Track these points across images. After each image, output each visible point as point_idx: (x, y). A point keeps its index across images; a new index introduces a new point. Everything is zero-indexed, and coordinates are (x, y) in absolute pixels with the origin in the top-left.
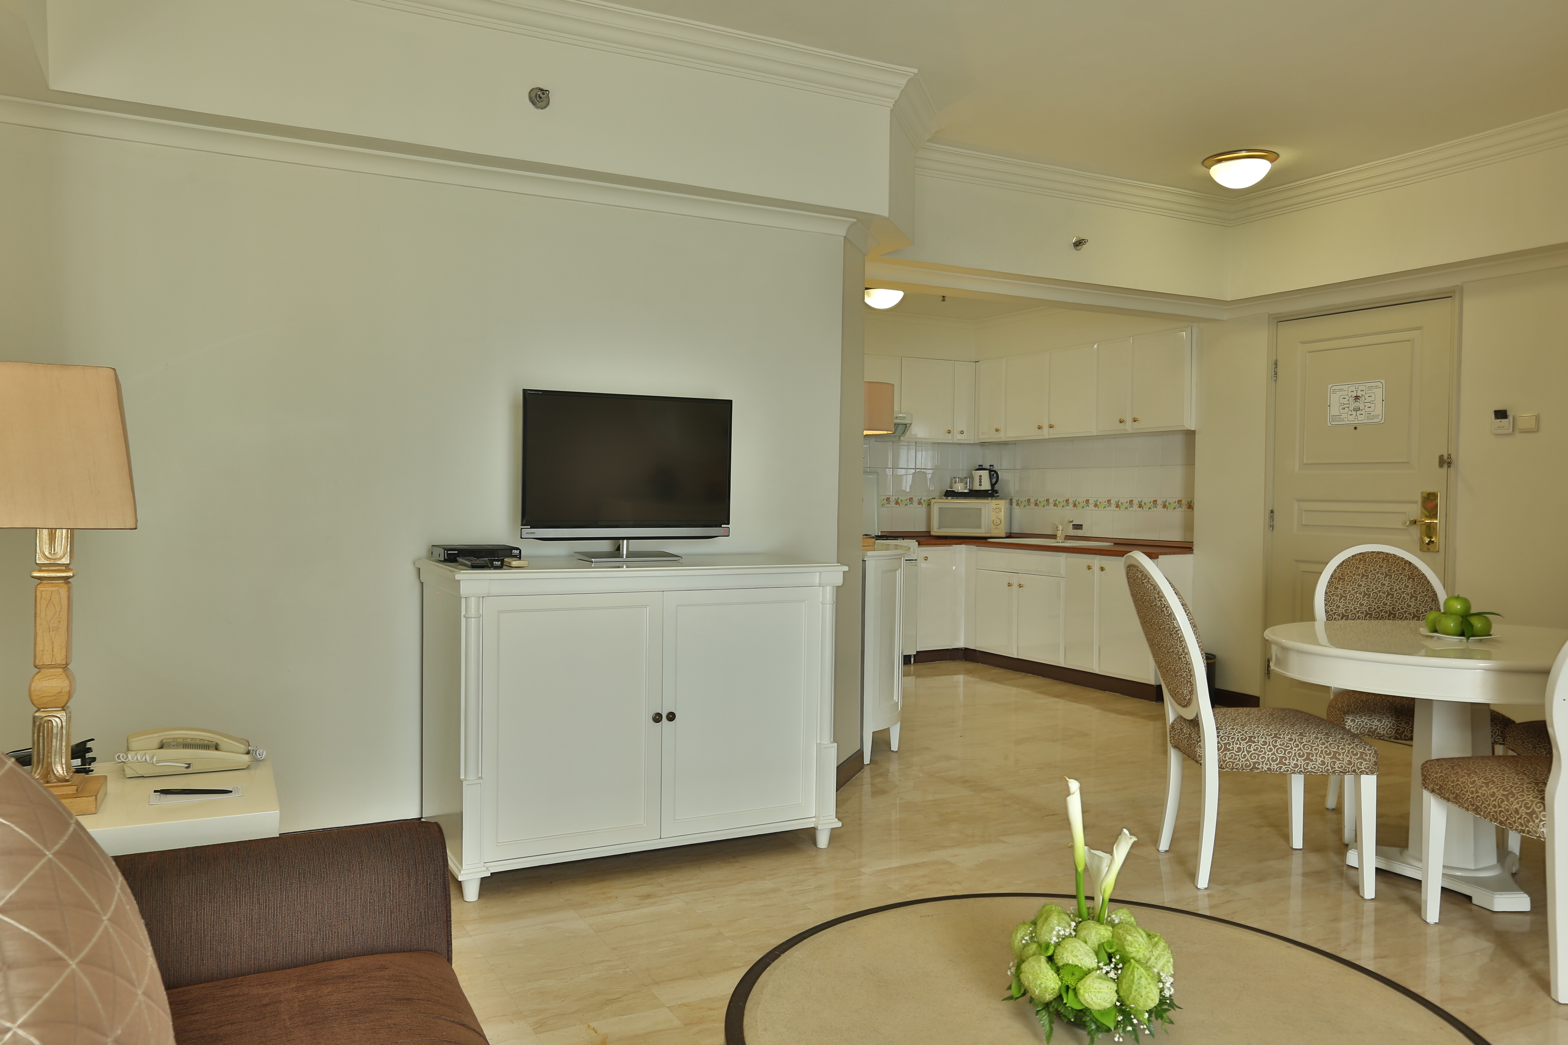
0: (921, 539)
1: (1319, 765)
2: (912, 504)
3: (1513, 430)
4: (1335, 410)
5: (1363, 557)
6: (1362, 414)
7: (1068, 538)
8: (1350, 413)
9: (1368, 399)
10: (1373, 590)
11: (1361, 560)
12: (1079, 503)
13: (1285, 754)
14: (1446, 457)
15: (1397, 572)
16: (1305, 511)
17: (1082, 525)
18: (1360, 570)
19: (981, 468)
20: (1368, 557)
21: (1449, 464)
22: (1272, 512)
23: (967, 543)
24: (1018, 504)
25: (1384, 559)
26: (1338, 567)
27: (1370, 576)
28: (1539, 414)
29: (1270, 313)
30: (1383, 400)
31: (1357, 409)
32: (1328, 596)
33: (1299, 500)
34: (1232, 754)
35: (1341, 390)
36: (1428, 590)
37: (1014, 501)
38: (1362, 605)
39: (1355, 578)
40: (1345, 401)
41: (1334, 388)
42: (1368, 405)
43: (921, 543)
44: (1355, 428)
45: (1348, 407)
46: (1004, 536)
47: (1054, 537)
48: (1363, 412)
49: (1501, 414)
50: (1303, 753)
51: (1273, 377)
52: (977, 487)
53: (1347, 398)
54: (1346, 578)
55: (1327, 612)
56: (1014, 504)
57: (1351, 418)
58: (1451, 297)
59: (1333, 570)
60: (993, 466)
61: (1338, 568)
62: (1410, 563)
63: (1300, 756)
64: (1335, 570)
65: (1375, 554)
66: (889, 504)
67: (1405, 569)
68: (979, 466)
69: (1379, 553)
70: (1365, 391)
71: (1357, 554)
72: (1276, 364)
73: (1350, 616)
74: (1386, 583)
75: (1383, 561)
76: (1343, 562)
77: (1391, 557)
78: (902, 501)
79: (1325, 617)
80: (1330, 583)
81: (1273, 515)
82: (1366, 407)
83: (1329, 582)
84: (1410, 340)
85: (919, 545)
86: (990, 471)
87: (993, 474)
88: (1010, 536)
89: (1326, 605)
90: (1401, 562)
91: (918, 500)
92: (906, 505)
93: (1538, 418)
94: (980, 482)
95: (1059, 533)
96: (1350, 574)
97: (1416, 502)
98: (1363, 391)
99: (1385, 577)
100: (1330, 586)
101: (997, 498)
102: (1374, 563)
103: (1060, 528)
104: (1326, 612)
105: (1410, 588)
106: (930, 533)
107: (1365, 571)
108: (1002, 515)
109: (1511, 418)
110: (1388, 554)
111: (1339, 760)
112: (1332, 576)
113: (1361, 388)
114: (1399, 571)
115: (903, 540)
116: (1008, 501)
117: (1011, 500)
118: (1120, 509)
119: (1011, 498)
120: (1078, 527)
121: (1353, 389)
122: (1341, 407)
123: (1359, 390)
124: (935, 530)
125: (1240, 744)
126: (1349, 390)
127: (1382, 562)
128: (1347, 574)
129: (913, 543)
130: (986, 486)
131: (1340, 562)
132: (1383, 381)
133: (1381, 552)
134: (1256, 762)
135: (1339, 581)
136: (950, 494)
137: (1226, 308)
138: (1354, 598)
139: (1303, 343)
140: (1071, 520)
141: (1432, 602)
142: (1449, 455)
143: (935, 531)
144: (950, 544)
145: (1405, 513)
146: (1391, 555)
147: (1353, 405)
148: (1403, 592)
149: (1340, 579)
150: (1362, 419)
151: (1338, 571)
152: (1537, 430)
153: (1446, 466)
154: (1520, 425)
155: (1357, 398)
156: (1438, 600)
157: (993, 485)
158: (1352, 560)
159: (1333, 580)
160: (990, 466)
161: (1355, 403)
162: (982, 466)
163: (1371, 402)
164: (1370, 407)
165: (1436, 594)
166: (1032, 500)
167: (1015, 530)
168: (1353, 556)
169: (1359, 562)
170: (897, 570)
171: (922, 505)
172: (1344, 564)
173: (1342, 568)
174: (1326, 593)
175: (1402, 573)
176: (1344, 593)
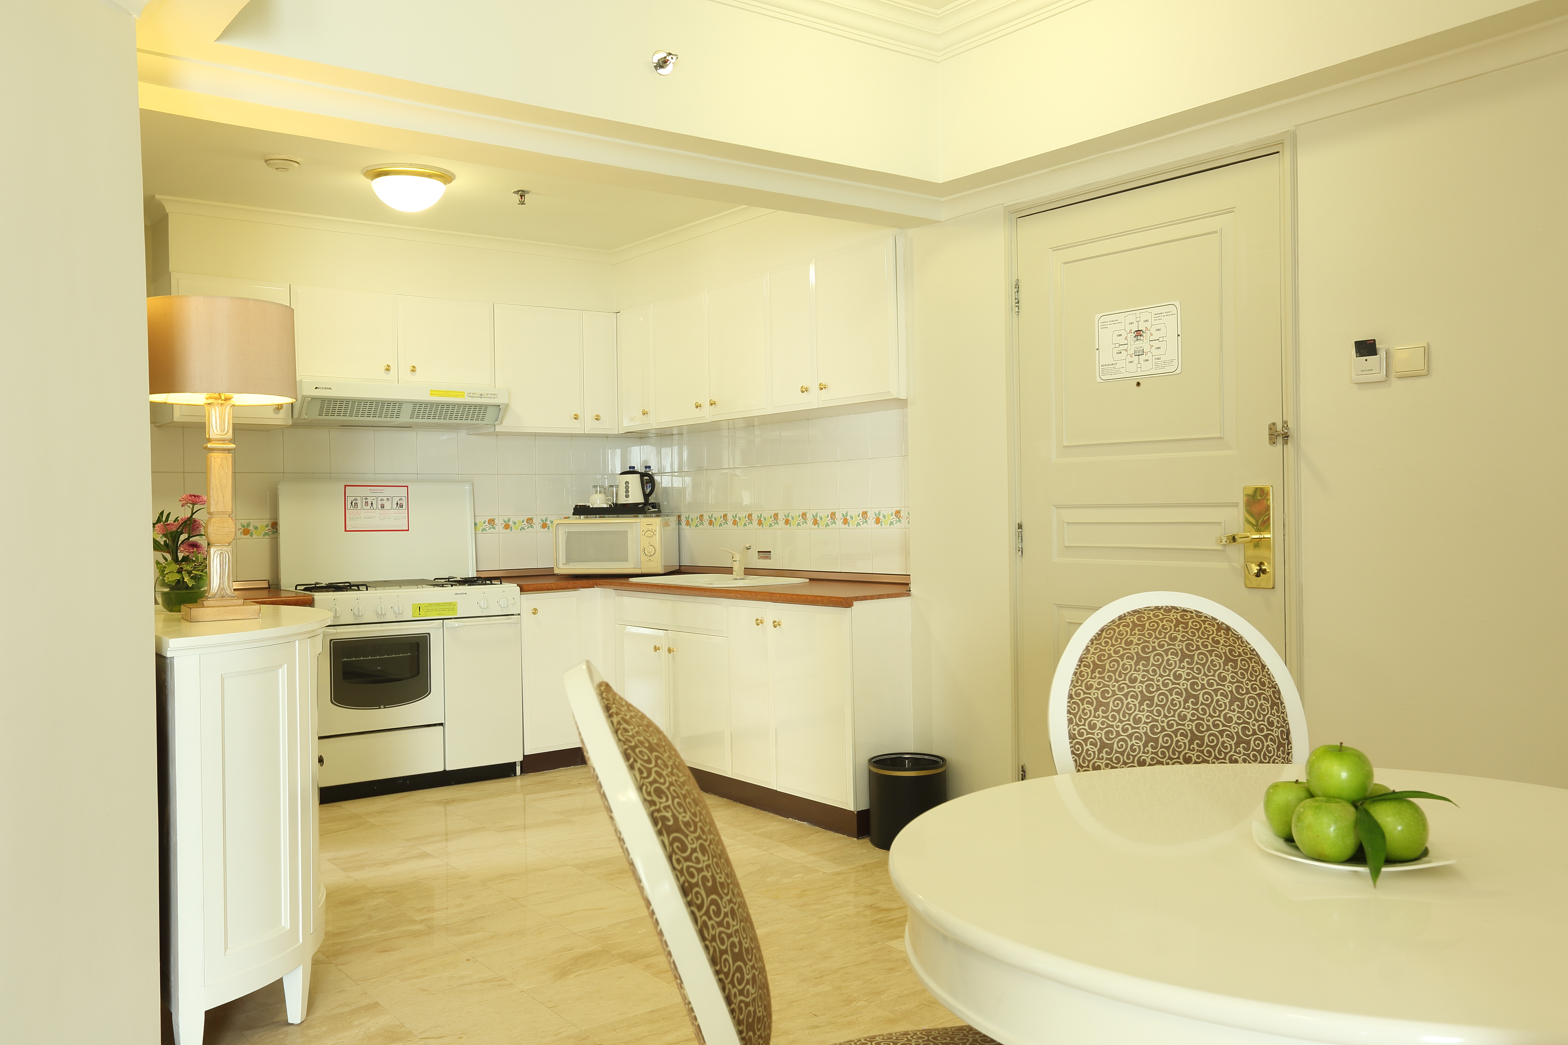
0: (524, 582)
2: (532, 527)
3: (1387, 375)
4: (1106, 356)
5: (1139, 619)
6: (1148, 360)
7: (749, 572)
8: (1129, 359)
9: (1156, 335)
10: (1159, 689)
11: (1135, 625)
12: (765, 519)
14: (1279, 427)
15: (1203, 650)
16: (1068, 523)
17: (770, 552)
18: (1132, 647)
19: (632, 471)
20: (1149, 618)
21: (1286, 437)
22: (1020, 526)
23: (600, 585)
24: (688, 524)
25: (1178, 623)
26: (1092, 641)
27: (1152, 659)
28: (1428, 344)
29: (1006, 205)
30: (1179, 335)
31: (1139, 353)
32: (1074, 703)
33: (1058, 507)
35: (1114, 322)
36: (1263, 684)
37: (683, 519)
38: (1137, 721)
39: (1124, 664)
40: (1122, 340)
41: (1103, 319)
42: (1156, 344)
43: (525, 588)
44: (1138, 384)
45: (1126, 350)
46: (661, 571)
47: (728, 570)
48: (1149, 357)
49: (1366, 348)
51: (1014, 307)
52: (622, 500)
53: (1124, 335)
54: (1107, 666)
55: (1072, 737)
56: (683, 523)
57: (1130, 368)
58: (1278, 152)
59: (1084, 647)
60: (649, 467)
61: (1092, 643)
62: (1228, 629)
64: (1087, 647)
65: (1162, 611)
66: (494, 528)
67: (1218, 642)
68: (630, 467)
69: (1168, 610)
70: (1150, 321)
71: (1128, 613)
72: (1017, 287)
73: (1115, 744)
74: (1183, 673)
75: (1176, 626)
76: (1102, 630)
77: (1192, 617)
78: (515, 523)
79: (1069, 746)
80: (1078, 675)
81: (1021, 532)
82: (1154, 347)
83: (1075, 674)
84: (1216, 232)
85: (521, 591)
86: (643, 475)
87: (647, 479)
88: (679, 571)
89: (1070, 721)
90: (1210, 628)
91: (542, 521)
92: (522, 528)
93: (1427, 352)
94: (627, 491)
95: (736, 567)
96: (1115, 657)
97: (1236, 505)
98: (1146, 321)
99: (1181, 661)
100: (1077, 682)
101: (658, 513)
102: (1160, 633)
103: (737, 557)
104: (1070, 738)
105: (1230, 682)
106: (553, 570)
107: (1143, 649)
108: (657, 540)
109: (1382, 353)
110: (1186, 611)
112: (1081, 661)
113: (1145, 315)
114: (1206, 646)
115: (501, 584)
116: (673, 520)
117: (679, 517)
118: (818, 526)
119: (680, 514)
120: (765, 554)
121: (1132, 318)
122: (1116, 350)
123: (1142, 321)
124: (561, 566)
126: (1127, 322)
127: (1175, 627)
128: (1110, 656)
129: (512, 588)
130: (636, 496)
131: (1097, 630)
132: (1177, 303)
133: (1173, 608)
135: (1093, 672)
136: (581, 511)
137: (942, 200)
138: (1122, 707)
139: (1055, 249)
140: (747, 545)
141: (1272, 709)
142: (1285, 423)
143: (563, 568)
144: (575, 588)
145: (1220, 523)
146: (1191, 612)
147: (1134, 345)
148: (1216, 691)
149: (1096, 666)
150: (1147, 368)
151: (1092, 650)
152: (1427, 373)
153: (1280, 440)
154: (1398, 366)
155: (1139, 333)
156: (1282, 703)
157: (646, 496)
158: (1118, 626)
159: (1082, 668)
160: (646, 467)
161: (1137, 342)
162: (634, 467)
163: (1161, 339)
164: (1159, 348)
165: (1279, 692)
166: (706, 517)
167: (686, 562)
168: (1120, 618)
169: (1132, 630)
171: (549, 529)
172: (1104, 634)
173: (1100, 644)
174: (1070, 697)
175: (1214, 651)
176: (1104, 698)
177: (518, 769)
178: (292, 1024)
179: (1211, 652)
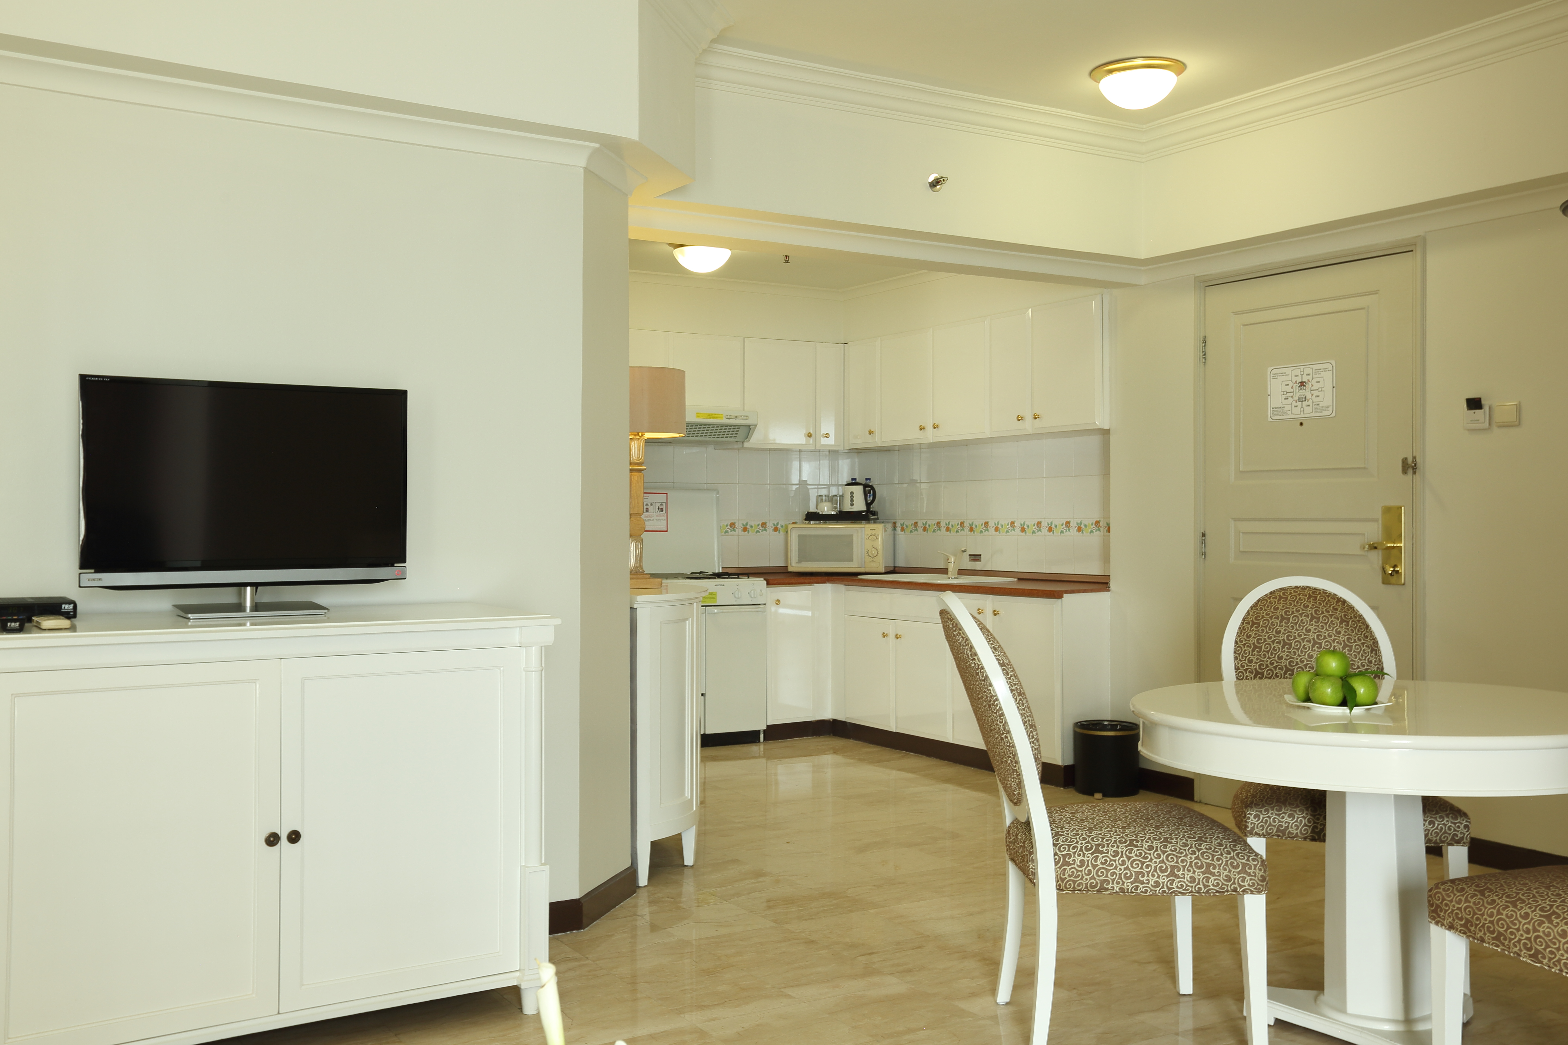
0: (769, 577)
1: (1187, 883)
2: (766, 530)
3: (1490, 424)
4: (1276, 401)
5: (1284, 594)
6: (1309, 406)
7: (962, 572)
8: (1294, 404)
9: (1316, 386)
10: (1295, 638)
11: (1281, 598)
12: (976, 526)
13: (1142, 868)
14: (1410, 461)
15: (1326, 614)
16: (1243, 533)
17: (980, 555)
18: (1278, 611)
19: (853, 483)
20: (1291, 593)
21: (1414, 469)
22: (1204, 535)
23: (832, 581)
24: (903, 530)
25: (1310, 597)
26: (1251, 607)
27: (1291, 619)
28: (1520, 403)
29: (1196, 275)
30: (1334, 387)
31: (1303, 399)
32: (1238, 647)
33: (1236, 520)
34: (1073, 870)
35: (1283, 374)
36: (1367, 637)
37: (898, 525)
38: (1280, 658)
39: (1273, 622)
40: (1289, 389)
41: (1274, 372)
42: (1316, 393)
43: (771, 582)
44: (1301, 424)
45: (1292, 397)
46: (882, 570)
47: (944, 571)
48: (1310, 402)
49: (1474, 404)
50: (1167, 867)
51: (1201, 358)
52: (847, 508)
53: (1291, 385)
54: (1261, 623)
55: (1237, 668)
56: (898, 529)
57: (1295, 411)
58: (1412, 251)
59: (1246, 611)
60: (869, 479)
61: (1252, 609)
62: (1344, 602)
63: (1162, 871)
64: (1248, 611)
65: (1300, 589)
66: (735, 531)
67: (1337, 609)
68: (853, 479)
69: (1304, 588)
70: (1311, 374)
71: (1277, 590)
72: (1204, 342)
73: (1265, 672)
74: (1312, 628)
75: (1309, 598)
76: (1259, 601)
77: (1320, 593)
78: (751, 527)
79: (1235, 674)
80: (1241, 629)
81: (1204, 540)
82: (1314, 396)
83: (1240, 628)
84: (1364, 308)
85: (768, 584)
86: (865, 486)
87: (869, 489)
88: (894, 571)
89: (1236, 658)
90: (1332, 600)
91: (774, 525)
92: (758, 531)
93: (1519, 408)
94: (852, 500)
95: (951, 567)
96: (1267, 617)
97: (1376, 520)
98: (1309, 375)
99: (1311, 621)
100: (1241, 633)
101: (876, 521)
102: (1297, 602)
103: (952, 559)
104: (1236, 669)
105: (1343, 635)
106: (787, 569)
107: (1286, 613)
108: (879, 543)
109: (1486, 408)
110: (1317, 589)
111: (1213, 874)
112: (1244, 620)
113: (1307, 371)
114: (1329, 612)
115: (748, 578)
116: (889, 526)
117: (895, 523)
118: (1026, 533)
119: (895, 521)
120: (976, 558)
121: (1297, 372)
122: (1284, 397)
123: (1305, 374)
124: (794, 564)
125: (1084, 856)
126: (1293, 374)
127: (1308, 600)
128: (1263, 617)
129: (760, 582)
130: (860, 505)
131: (1255, 600)
132: (1333, 362)
133: (1307, 587)
134: (1105, 881)
135: (1252, 627)
136: (812, 517)
137: (1143, 268)
138: (1270, 649)
139: (1236, 313)
140: (963, 549)
141: (1372, 653)
142: (1414, 458)
143: (795, 566)
144: (810, 583)
145: (1364, 534)
146: (1320, 590)
147: (1298, 394)
148: (1334, 640)
149: (1254, 623)
150: (1308, 411)
151: (1251, 613)
152: (1518, 424)
153: (1410, 471)
154: (1498, 417)
155: (1302, 384)
156: (1379, 650)
157: (868, 505)
158: (1270, 598)
159: (1244, 625)
160: (867, 479)
161: (1300, 391)
162: (855, 479)
163: (1320, 389)
164: (1318, 396)
165: (1377, 642)
166: (920, 524)
167: (901, 563)
168: (1271, 593)
169: (1278, 601)
170: (687, 619)
171: (779, 532)
172: (1260, 603)
173: (1257, 609)
174: (1236, 643)
175: (1333, 615)
176: (1259, 643)
177: (762, 736)
178: (686, 866)
179: (1331, 616)
